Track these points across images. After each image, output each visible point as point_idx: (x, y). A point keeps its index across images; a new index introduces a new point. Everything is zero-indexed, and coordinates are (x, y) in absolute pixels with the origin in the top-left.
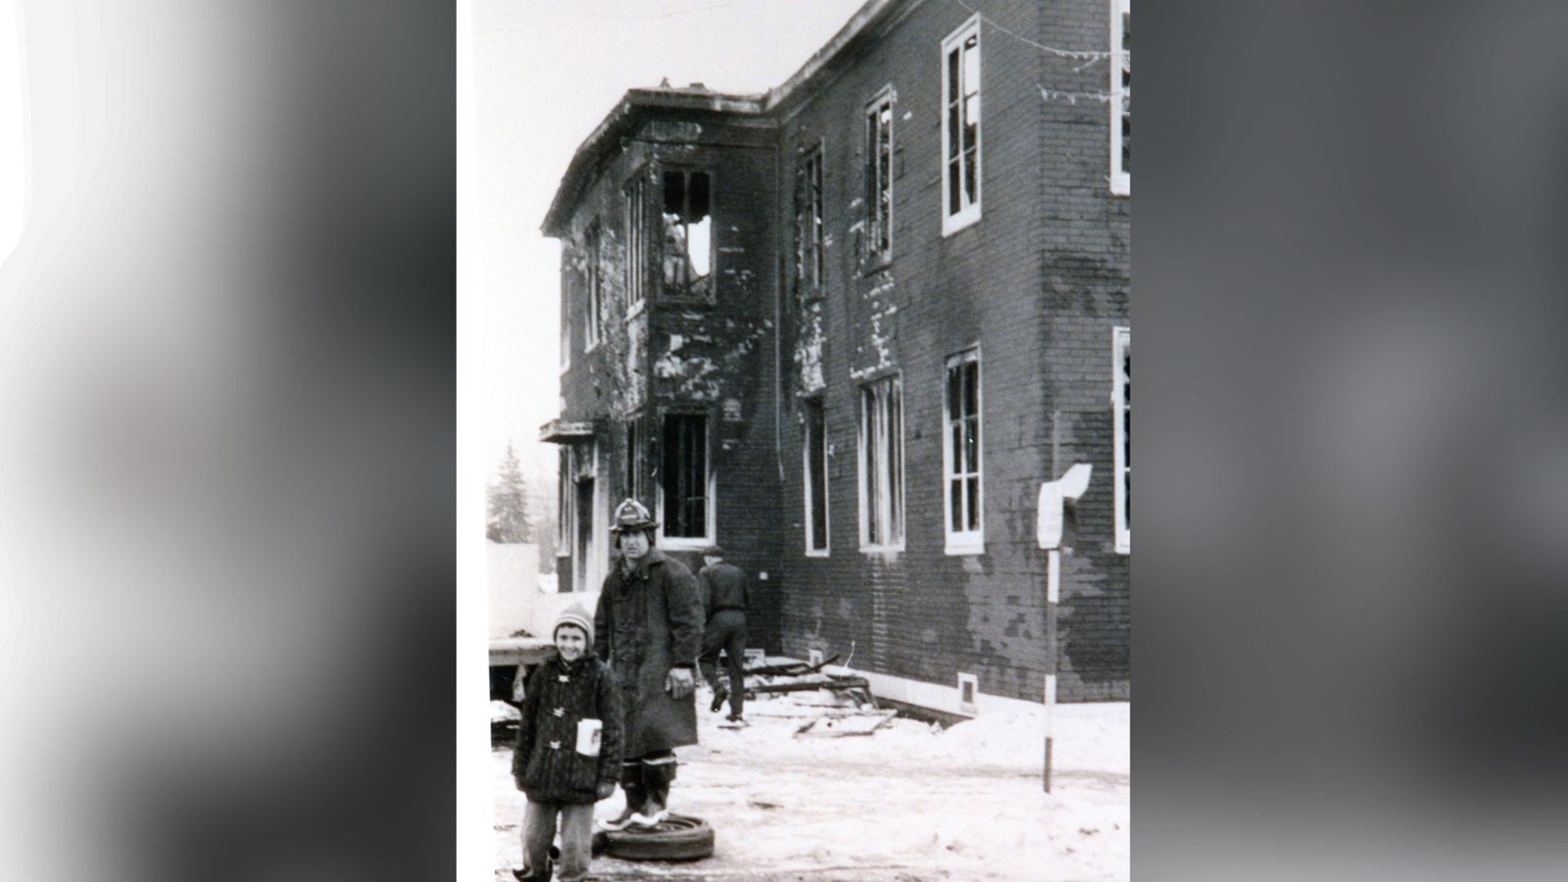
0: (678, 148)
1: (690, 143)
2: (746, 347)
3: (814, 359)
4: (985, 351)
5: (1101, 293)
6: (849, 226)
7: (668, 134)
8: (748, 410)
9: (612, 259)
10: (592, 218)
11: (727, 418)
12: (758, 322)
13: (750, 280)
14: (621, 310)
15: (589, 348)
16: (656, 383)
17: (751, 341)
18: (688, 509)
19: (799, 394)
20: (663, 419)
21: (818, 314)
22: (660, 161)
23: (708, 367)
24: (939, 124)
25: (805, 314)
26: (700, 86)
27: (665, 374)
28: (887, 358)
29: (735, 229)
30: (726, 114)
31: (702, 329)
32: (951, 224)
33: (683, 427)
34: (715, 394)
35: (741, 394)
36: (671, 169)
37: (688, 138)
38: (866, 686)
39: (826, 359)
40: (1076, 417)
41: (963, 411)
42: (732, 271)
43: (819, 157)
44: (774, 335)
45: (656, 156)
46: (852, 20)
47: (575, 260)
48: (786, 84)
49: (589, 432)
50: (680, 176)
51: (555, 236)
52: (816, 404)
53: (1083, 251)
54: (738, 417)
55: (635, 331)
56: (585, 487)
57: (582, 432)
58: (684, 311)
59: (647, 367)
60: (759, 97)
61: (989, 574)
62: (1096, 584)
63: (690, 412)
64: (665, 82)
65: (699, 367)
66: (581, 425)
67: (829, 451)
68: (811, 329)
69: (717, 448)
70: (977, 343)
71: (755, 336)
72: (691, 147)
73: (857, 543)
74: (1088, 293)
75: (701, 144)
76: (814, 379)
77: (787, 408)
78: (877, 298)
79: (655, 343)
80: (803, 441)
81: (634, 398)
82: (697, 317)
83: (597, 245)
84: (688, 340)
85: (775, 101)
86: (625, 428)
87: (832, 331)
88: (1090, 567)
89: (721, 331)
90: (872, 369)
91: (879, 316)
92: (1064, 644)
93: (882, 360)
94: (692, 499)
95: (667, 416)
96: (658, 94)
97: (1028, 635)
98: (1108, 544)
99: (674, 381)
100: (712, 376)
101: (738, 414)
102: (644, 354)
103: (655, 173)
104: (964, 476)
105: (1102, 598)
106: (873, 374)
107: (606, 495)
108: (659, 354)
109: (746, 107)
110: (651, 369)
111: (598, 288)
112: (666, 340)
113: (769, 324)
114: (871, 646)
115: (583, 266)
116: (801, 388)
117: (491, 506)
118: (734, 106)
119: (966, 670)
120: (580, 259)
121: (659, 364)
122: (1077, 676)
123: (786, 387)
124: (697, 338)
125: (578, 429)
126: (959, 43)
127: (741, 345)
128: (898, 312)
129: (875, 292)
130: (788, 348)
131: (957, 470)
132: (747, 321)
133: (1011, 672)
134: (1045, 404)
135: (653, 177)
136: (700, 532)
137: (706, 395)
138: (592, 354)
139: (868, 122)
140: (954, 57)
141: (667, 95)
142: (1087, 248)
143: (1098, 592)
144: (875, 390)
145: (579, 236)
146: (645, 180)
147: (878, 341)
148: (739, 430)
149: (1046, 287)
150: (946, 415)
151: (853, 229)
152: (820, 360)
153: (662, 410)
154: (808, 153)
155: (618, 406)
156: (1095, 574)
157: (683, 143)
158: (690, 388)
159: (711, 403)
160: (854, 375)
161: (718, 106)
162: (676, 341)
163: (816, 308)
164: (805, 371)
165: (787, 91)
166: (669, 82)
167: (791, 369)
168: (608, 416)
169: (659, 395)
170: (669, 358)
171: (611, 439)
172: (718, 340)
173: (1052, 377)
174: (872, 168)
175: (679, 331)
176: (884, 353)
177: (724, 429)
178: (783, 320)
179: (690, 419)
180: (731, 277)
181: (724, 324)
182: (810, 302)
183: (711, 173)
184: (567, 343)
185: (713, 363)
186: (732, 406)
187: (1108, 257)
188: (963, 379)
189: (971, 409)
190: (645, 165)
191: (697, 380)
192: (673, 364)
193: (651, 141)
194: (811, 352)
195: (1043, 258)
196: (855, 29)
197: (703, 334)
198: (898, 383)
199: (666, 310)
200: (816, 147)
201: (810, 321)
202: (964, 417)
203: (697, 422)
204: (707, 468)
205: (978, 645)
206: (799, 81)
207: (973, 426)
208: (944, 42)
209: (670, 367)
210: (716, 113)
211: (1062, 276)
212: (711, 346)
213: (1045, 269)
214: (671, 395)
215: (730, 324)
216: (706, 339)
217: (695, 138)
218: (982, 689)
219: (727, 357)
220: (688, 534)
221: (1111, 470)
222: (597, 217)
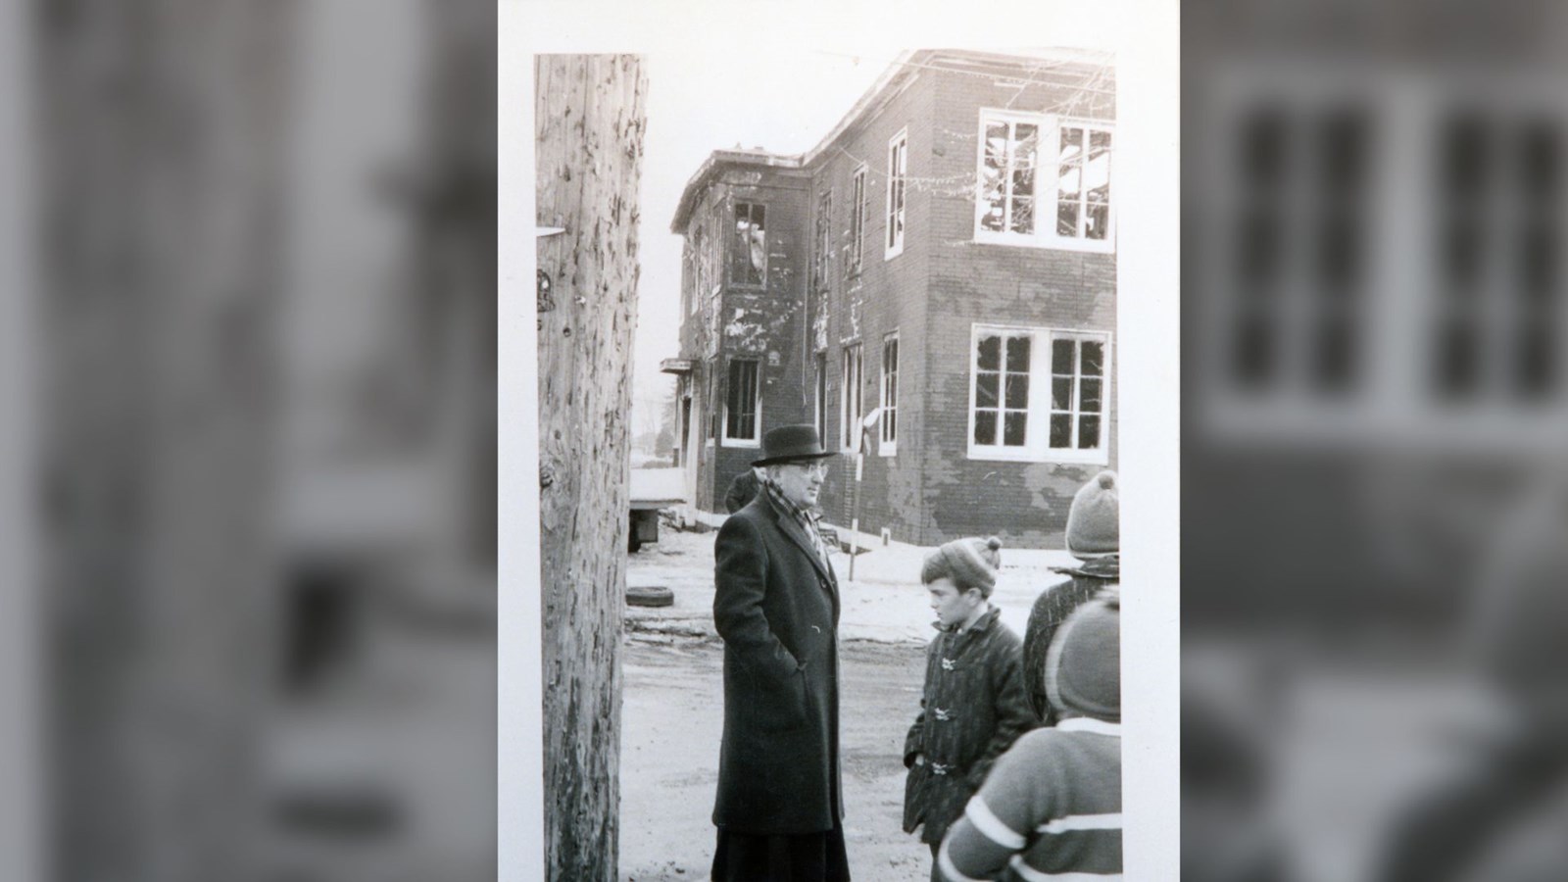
0: (745, 188)
1: (754, 185)
2: (785, 318)
3: (823, 328)
4: (902, 334)
5: (965, 302)
6: (843, 247)
7: (740, 179)
8: (785, 358)
9: (706, 255)
10: (697, 227)
11: (771, 364)
12: (793, 303)
13: (789, 274)
14: (709, 291)
15: (694, 310)
16: (725, 339)
17: (789, 314)
18: (744, 421)
19: (815, 350)
20: (729, 363)
21: (826, 300)
22: (734, 197)
23: (760, 330)
24: (886, 191)
25: (820, 299)
26: (761, 148)
27: (732, 334)
28: (858, 332)
29: (780, 242)
30: (776, 168)
31: (756, 306)
32: (890, 253)
33: (742, 367)
34: (763, 347)
35: (781, 348)
36: (741, 202)
37: (752, 182)
38: (835, 536)
39: (828, 330)
40: (946, 376)
41: (890, 369)
42: (777, 269)
43: (830, 200)
44: (803, 311)
45: (731, 193)
46: (845, 118)
47: (689, 253)
48: (813, 151)
49: (688, 368)
50: (746, 207)
51: (680, 233)
52: (822, 357)
53: (955, 277)
54: (778, 363)
55: (716, 304)
56: (687, 403)
57: (684, 368)
58: (746, 293)
59: (721, 329)
60: (798, 157)
61: (899, 468)
62: (956, 476)
63: (747, 359)
64: (738, 145)
65: (754, 329)
66: (683, 363)
67: (828, 388)
68: (822, 309)
69: (763, 383)
70: (897, 328)
71: (791, 312)
72: (753, 188)
73: (839, 447)
74: (956, 301)
75: (760, 188)
76: (822, 342)
77: (808, 358)
78: (854, 294)
79: (726, 314)
80: (816, 379)
81: (714, 348)
82: (754, 298)
83: (700, 245)
84: (747, 312)
85: (806, 161)
86: (708, 367)
87: (832, 311)
88: (951, 466)
89: (769, 307)
90: (850, 339)
91: (854, 305)
92: (933, 511)
93: (855, 333)
94: (748, 414)
95: (732, 360)
96: (733, 154)
97: (913, 505)
98: (963, 454)
99: (738, 338)
100: (762, 336)
101: (778, 362)
102: (719, 320)
103: (730, 204)
104: (889, 408)
105: (958, 485)
106: (851, 341)
107: (698, 409)
108: (729, 321)
109: (790, 164)
110: (722, 330)
111: (699, 274)
112: (733, 312)
113: (800, 304)
114: (843, 511)
115: (692, 257)
116: (817, 347)
117: (664, 410)
118: (782, 163)
119: (885, 526)
120: (692, 252)
121: (728, 327)
122: (940, 531)
123: (809, 346)
124: (754, 311)
125: (683, 366)
126: (897, 142)
127: (782, 317)
128: (864, 303)
129: (853, 290)
130: (811, 319)
131: (887, 405)
132: (786, 301)
133: (906, 528)
134: (927, 368)
135: (729, 207)
136: (751, 436)
137: (758, 348)
138: (694, 316)
139: (854, 182)
140: (895, 149)
141: (739, 154)
142: (957, 275)
143: (958, 482)
144: (851, 351)
145: (692, 238)
146: (724, 207)
147: (854, 321)
148: (778, 372)
149: (931, 299)
150: (882, 370)
151: (844, 249)
152: (826, 329)
153: (729, 357)
154: (825, 196)
155: (706, 352)
156: (954, 470)
157: (749, 186)
158: (748, 343)
159: (760, 354)
160: (842, 341)
161: (771, 162)
162: (740, 313)
163: (825, 296)
164: (819, 336)
165: (813, 155)
166: (742, 145)
167: (812, 334)
168: (701, 358)
169: (728, 347)
170: (734, 324)
171: (702, 373)
172: (767, 313)
173: (932, 351)
174: (855, 211)
175: (742, 306)
176: (856, 328)
177: (769, 371)
178: (809, 301)
179: (747, 363)
180: (777, 272)
181: (771, 304)
182: (824, 291)
183: (767, 206)
184: (684, 306)
185: (763, 327)
186: (774, 356)
187: (971, 281)
188: (891, 349)
189: (894, 369)
190: (724, 198)
191: (752, 338)
192: (737, 328)
193: (727, 184)
194: (822, 323)
195: (930, 281)
196: (846, 125)
197: (757, 309)
198: (862, 348)
199: (735, 292)
200: (829, 193)
201: (822, 304)
202: (890, 373)
203: (751, 365)
204: (757, 395)
205: (892, 511)
206: (819, 151)
207: (894, 378)
208: (890, 141)
209: (735, 329)
210: (770, 167)
211: (941, 291)
212: (763, 316)
213: (931, 287)
214: (735, 348)
215: (775, 303)
216: (759, 312)
217: (757, 182)
218: (893, 538)
219: (772, 324)
220: (743, 437)
221: (967, 409)
222: (700, 227)
